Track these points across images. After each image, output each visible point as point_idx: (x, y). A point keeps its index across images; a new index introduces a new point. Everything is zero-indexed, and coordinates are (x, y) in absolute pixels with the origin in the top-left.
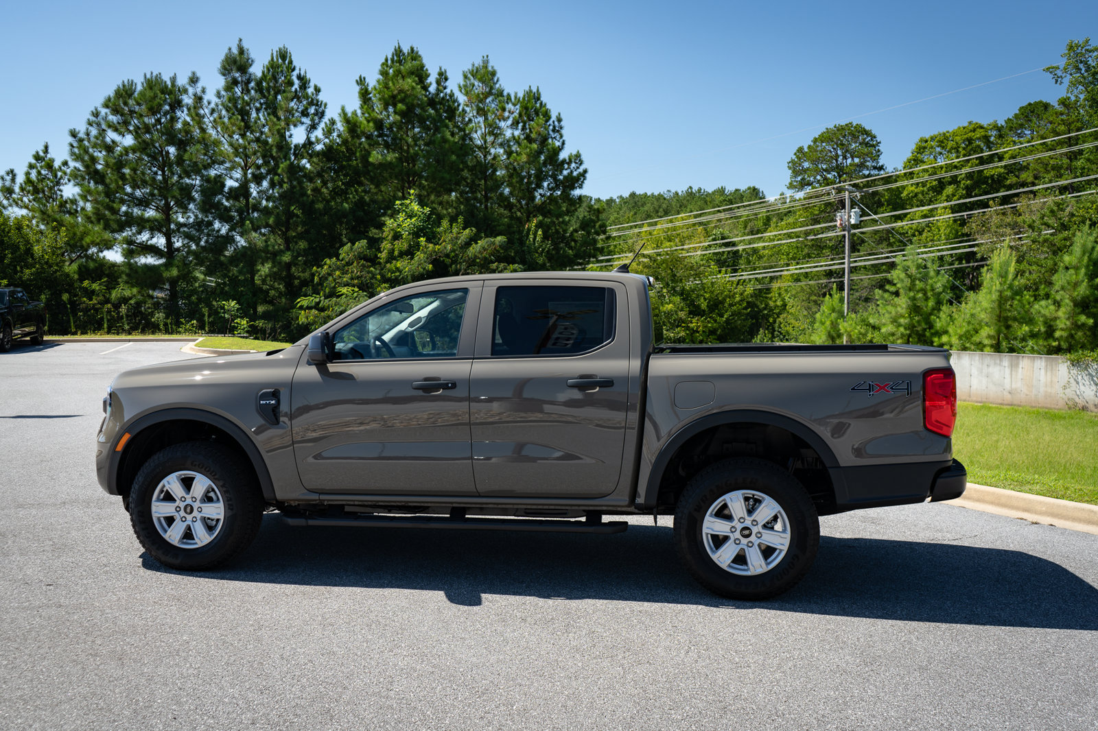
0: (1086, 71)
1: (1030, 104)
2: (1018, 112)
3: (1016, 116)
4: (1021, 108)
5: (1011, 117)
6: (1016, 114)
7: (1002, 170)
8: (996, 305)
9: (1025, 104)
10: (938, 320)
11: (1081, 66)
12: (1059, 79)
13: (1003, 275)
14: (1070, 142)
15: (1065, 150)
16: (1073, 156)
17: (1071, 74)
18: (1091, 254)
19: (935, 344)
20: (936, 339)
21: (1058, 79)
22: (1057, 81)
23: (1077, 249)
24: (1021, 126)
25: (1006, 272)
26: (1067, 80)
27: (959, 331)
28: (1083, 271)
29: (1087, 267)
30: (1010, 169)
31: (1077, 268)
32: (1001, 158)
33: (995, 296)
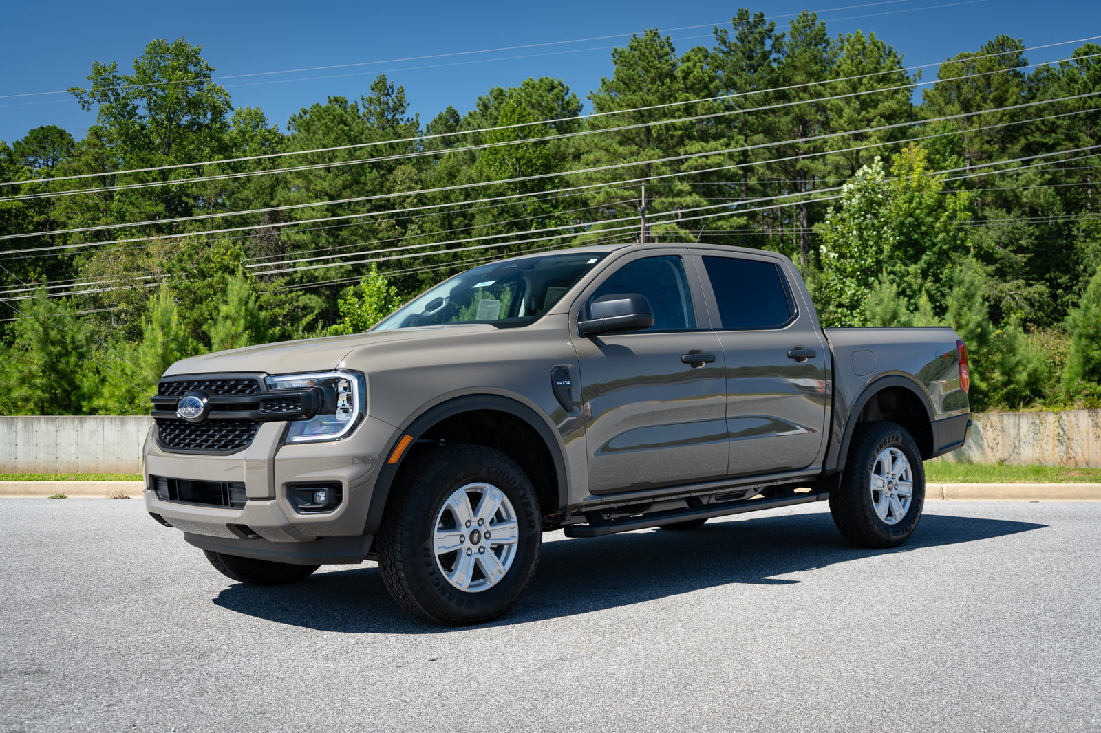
0: (116, 100)
1: (42, 128)
2: (28, 135)
3: (27, 141)
4: (32, 132)
5: (20, 140)
6: (26, 138)
7: (21, 204)
8: (159, 360)
9: (36, 127)
10: (85, 380)
11: (110, 93)
12: (87, 105)
14: (103, 181)
15: (102, 189)
16: (109, 197)
17: (99, 102)
18: (247, 303)
19: (84, 409)
20: (84, 403)
21: (85, 105)
22: (84, 107)
24: (34, 153)
25: (169, 322)
26: (96, 108)
27: (117, 393)
28: (242, 322)
29: (245, 318)
30: (30, 204)
31: (234, 321)
32: (16, 190)
33: (160, 351)
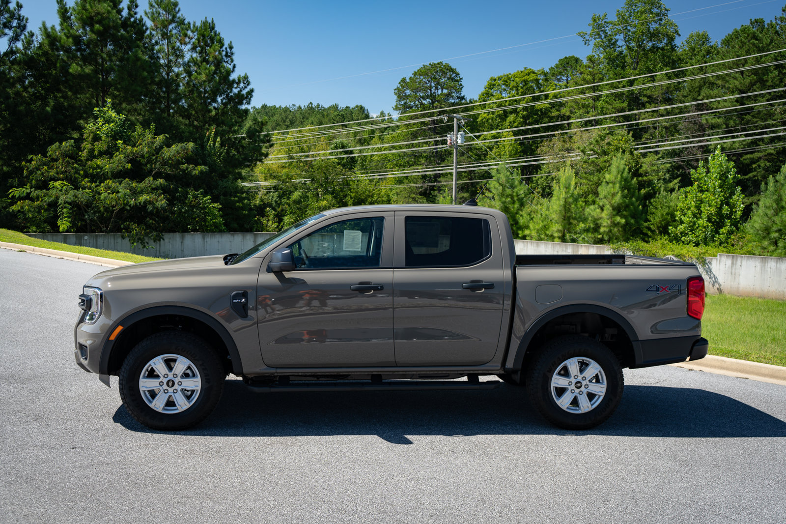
0: (605, 37)
1: (566, 58)
2: (558, 63)
3: (557, 66)
4: (560, 60)
5: (553, 66)
6: (556, 64)
7: (548, 105)
8: (563, 209)
9: (562, 57)
10: (521, 218)
11: (601, 33)
12: (587, 42)
13: (567, 187)
14: (594, 89)
15: (592, 94)
16: (597, 99)
17: (595, 39)
18: (623, 173)
19: (520, 236)
20: (520, 232)
21: (586, 42)
22: (586, 43)
23: (613, 169)
24: (560, 73)
25: (569, 185)
26: (592, 42)
27: (537, 227)
28: (618, 185)
29: (620, 183)
30: (553, 105)
31: (614, 183)
32: (547, 97)
33: (562, 203)
